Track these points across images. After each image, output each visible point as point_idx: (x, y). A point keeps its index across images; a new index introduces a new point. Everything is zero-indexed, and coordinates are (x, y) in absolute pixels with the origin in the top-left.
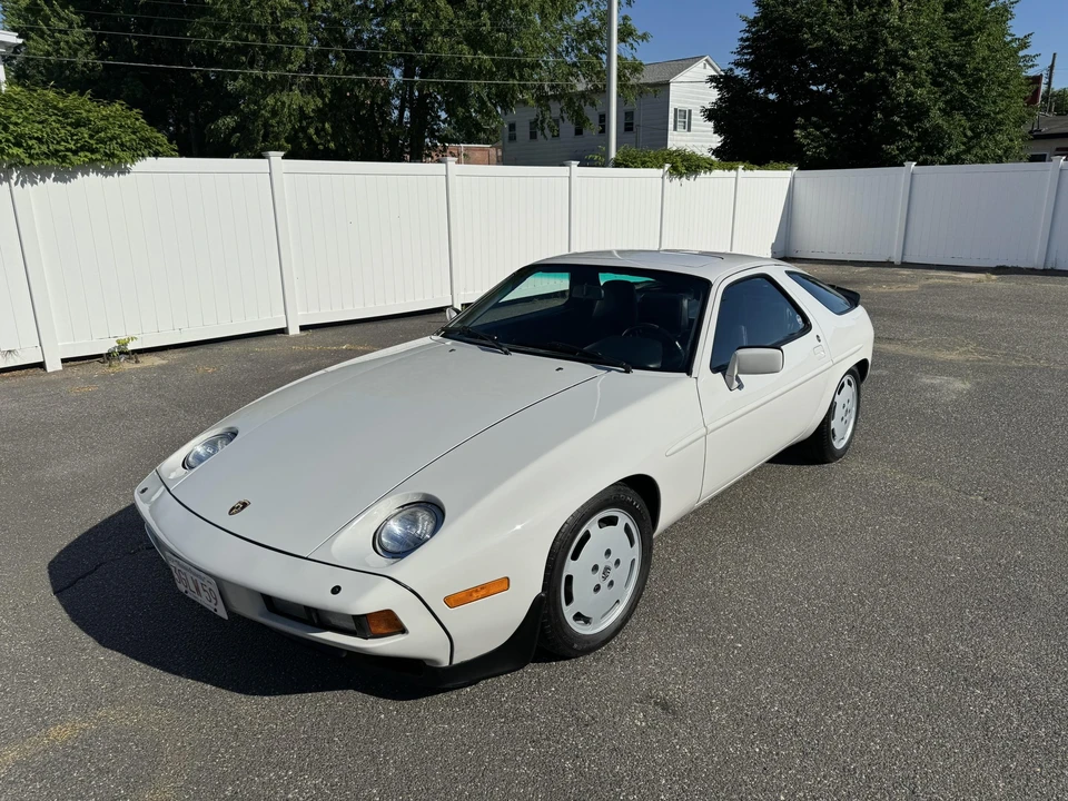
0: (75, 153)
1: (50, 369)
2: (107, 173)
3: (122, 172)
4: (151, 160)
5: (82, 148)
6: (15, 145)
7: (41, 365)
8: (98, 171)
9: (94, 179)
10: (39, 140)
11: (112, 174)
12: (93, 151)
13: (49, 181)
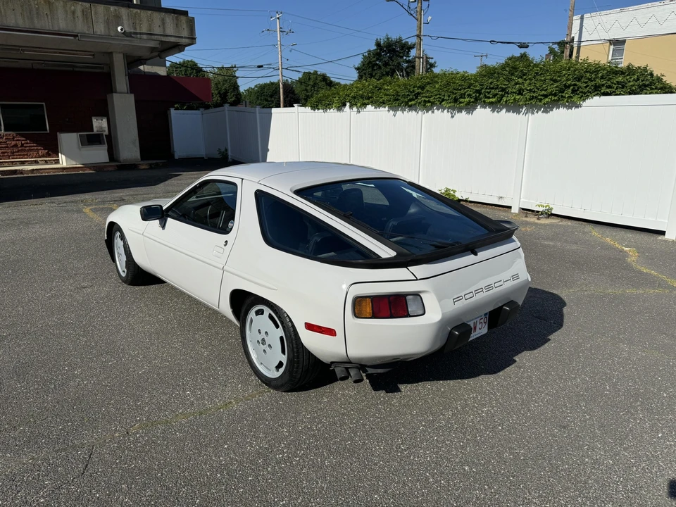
0: (546, 96)
1: (513, 211)
2: (570, 107)
3: (577, 107)
4: (597, 98)
5: (551, 94)
6: (518, 94)
7: (510, 207)
8: (564, 106)
9: (562, 110)
10: (530, 90)
11: (571, 108)
12: (555, 95)
13: (540, 112)
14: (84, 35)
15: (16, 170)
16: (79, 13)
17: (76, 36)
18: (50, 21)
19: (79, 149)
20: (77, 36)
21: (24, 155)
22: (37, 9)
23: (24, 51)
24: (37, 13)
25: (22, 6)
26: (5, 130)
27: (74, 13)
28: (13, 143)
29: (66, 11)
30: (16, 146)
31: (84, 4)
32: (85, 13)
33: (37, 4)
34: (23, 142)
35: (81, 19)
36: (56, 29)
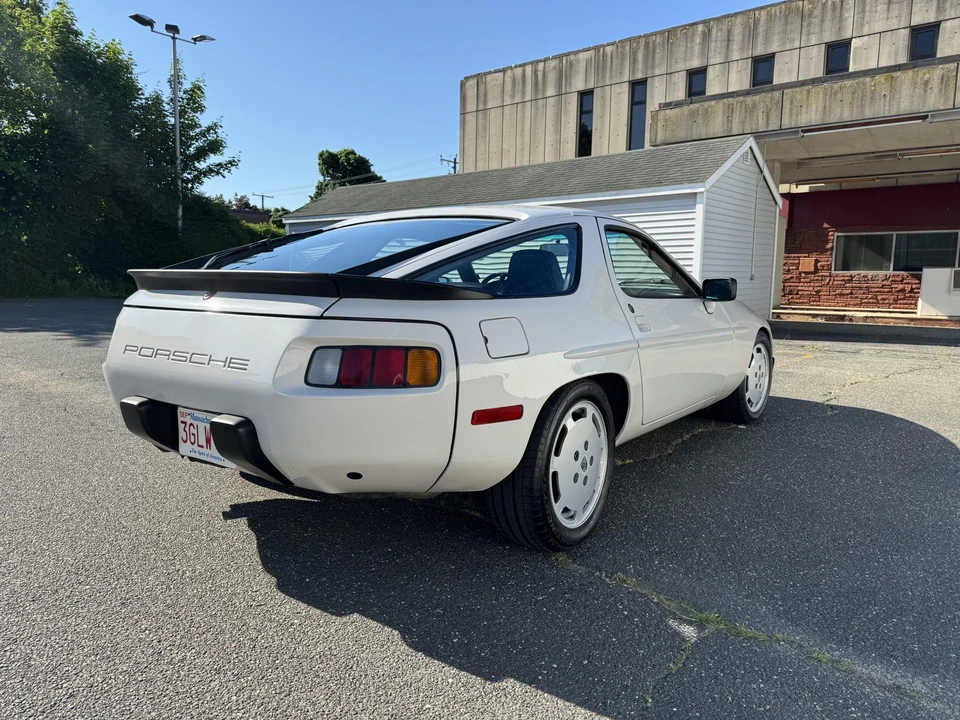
14: (937, 113)
15: (844, 316)
16: (935, 83)
17: (924, 118)
18: (887, 104)
19: (949, 291)
20: (927, 117)
21: (911, 304)
22: (873, 92)
23: (903, 155)
24: (872, 98)
25: (853, 93)
26: (894, 270)
27: (926, 83)
28: (901, 286)
29: (916, 84)
30: (903, 290)
31: (947, 66)
32: (945, 79)
33: (874, 86)
34: (914, 286)
35: (936, 90)
36: (894, 113)
